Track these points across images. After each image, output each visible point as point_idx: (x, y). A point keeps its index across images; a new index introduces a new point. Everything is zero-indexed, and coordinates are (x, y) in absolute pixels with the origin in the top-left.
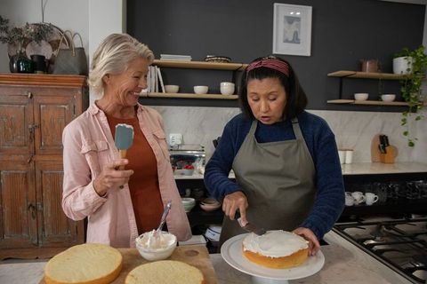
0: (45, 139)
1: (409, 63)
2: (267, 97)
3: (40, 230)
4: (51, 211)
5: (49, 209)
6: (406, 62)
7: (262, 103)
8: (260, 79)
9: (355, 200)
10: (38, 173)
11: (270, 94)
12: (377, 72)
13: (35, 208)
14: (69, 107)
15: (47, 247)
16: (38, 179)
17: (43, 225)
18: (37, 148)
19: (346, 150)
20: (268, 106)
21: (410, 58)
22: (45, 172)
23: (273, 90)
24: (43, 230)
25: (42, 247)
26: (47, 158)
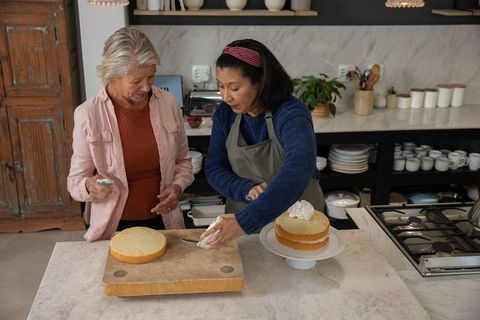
0: (18, 75)
3: (22, 196)
4: (35, 173)
5: (31, 170)
9: (452, 163)
10: (12, 121)
13: (12, 168)
14: (48, 30)
15: (33, 219)
16: (13, 131)
17: (25, 190)
18: (8, 88)
19: (453, 86)
22: (21, 120)
24: (26, 197)
25: (26, 219)
26: (22, 102)
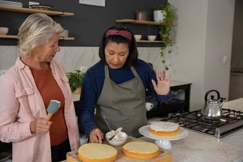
1: (164, 15)
2: (119, 54)
6: (162, 14)
7: (116, 56)
8: (118, 43)
11: (122, 53)
12: (147, 20)
20: (118, 59)
21: (164, 11)
23: (124, 51)
